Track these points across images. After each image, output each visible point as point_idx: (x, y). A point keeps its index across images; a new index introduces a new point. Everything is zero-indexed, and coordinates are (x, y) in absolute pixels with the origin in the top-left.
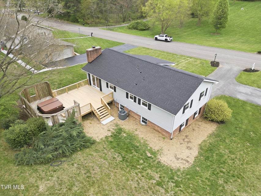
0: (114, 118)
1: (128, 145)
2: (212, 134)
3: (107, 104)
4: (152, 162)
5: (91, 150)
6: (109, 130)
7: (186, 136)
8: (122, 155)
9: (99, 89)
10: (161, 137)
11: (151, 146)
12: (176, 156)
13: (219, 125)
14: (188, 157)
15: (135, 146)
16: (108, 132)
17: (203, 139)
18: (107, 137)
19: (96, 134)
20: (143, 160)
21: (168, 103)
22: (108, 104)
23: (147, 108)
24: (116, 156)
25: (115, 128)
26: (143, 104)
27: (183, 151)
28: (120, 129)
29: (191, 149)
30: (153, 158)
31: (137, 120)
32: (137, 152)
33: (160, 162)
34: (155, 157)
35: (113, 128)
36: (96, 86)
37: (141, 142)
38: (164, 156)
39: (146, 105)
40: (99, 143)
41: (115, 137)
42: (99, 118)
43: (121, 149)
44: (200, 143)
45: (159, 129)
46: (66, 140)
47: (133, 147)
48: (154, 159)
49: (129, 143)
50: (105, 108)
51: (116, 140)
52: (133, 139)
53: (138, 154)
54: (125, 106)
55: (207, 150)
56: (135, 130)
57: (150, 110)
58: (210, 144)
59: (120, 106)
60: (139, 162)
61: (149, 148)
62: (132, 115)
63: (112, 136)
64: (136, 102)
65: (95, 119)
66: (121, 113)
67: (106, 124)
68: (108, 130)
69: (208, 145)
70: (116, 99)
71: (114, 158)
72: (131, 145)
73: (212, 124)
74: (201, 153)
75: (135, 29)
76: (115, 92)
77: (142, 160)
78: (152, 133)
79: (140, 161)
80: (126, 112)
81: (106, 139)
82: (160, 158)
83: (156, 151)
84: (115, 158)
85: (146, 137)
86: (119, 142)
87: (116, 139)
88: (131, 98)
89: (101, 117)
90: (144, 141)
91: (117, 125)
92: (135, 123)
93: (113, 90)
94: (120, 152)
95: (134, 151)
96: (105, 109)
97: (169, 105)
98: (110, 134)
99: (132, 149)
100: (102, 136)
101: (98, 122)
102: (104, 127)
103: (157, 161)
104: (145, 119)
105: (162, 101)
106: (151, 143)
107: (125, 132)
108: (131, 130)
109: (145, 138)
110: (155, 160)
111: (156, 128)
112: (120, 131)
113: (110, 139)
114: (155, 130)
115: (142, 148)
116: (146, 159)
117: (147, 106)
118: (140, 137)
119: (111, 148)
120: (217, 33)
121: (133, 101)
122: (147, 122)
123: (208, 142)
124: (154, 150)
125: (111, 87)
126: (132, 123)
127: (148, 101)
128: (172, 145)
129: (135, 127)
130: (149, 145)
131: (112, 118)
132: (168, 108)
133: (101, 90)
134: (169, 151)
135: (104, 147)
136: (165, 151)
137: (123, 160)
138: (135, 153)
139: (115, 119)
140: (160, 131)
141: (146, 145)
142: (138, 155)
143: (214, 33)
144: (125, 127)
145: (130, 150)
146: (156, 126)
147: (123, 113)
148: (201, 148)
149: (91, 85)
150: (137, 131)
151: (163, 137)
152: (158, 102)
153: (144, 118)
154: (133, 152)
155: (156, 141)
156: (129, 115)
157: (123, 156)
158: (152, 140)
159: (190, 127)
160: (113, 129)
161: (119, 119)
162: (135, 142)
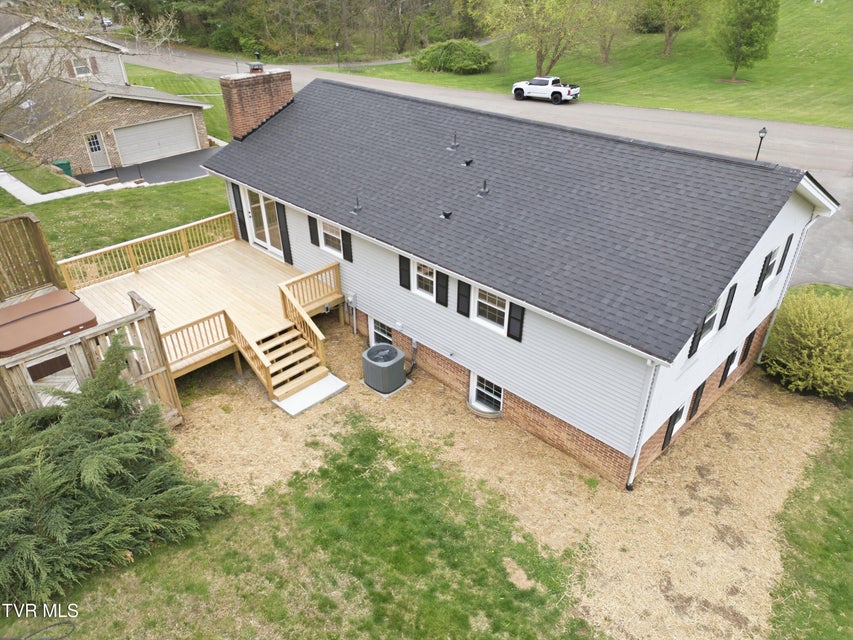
0: (344, 384)
1: (410, 525)
2: (823, 457)
3: (314, 318)
4: (540, 625)
5: (198, 559)
6: (315, 444)
7: (702, 471)
8: (370, 584)
9: (281, 253)
10: (576, 479)
11: (529, 528)
12: (667, 587)
13: (841, 413)
14: (734, 591)
15: (445, 530)
16: (311, 450)
17: (787, 487)
18: (298, 481)
19: (246, 463)
20: (489, 616)
21: (621, 300)
22: (317, 318)
23: (503, 331)
24: (335, 595)
25: (343, 433)
26: (483, 311)
27: (704, 557)
28: (371, 439)
29: (739, 541)
30: (542, 602)
31: (454, 393)
32: (454, 566)
33: (582, 624)
34: (556, 590)
35: (335, 430)
36: (268, 244)
37: (477, 504)
38: (604, 585)
39: (497, 318)
40: (253, 514)
41: (340, 481)
42: (269, 382)
43: (371, 545)
44: (778, 505)
45: (564, 436)
46: (52, 505)
47: (432, 535)
48: (550, 607)
49: (415, 511)
50: (302, 336)
51: (347, 497)
52: (435, 487)
53: (459, 576)
54: (396, 325)
55: (827, 549)
56: (441, 442)
57: (519, 339)
58: (832, 512)
59: (372, 330)
60: (467, 626)
61: (517, 538)
62: (429, 369)
63: (324, 473)
64: (446, 305)
65: (252, 390)
66: (376, 360)
67: (302, 413)
68: (309, 440)
69: (824, 519)
70: (355, 297)
71: (327, 605)
72: (424, 523)
73: (808, 407)
74: (800, 563)
75: (439, 70)
76: (347, 263)
77: (482, 613)
78: (526, 458)
79: (472, 620)
80: (401, 354)
81: (292, 490)
82: (585, 598)
83: (557, 555)
84: (334, 606)
85: (501, 480)
86: (363, 503)
87: (347, 490)
88: (424, 285)
89: (276, 381)
90: (489, 502)
91: (355, 418)
92: (444, 405)
93: (340, 255)
94: (365, 563)
95: (441, 556)
96: (300, 343)
97: (628, 309)
98: (317, 464)
99: (430, 547)
100: (277, 476)
101: (263, 403)
102: (290, 426)
103: (566, 616)
104: (490, 386)
105: (584, 286)
106: (527, 508)
107: (392, 454)
108: (423, 442)
109: (493, 483)
110: (557, 613)
111: (550, 431)
112: (367, 445)
113: (317, 491)
114: (541, 438)
115: (481, 536)
116: (507, 606)
117: (501, 322)
118: (468, 476)
119: (317, 541)
120: (736, 79)
121: (432, 298)
122: (501, 400)
123: (817, 498)
124: (546, 547)
125: (329, 241)
126: (429, 406)
127: (510, 290)
128: (639, 519)
129: (444, 428)
130: (516, 524)
131: (331, 384)
132: (623, 322)
133: (288, 258)
134: (626, 555)
135: (275, 538)
136: (608, 558)
137: (378, 617)
138: (442, 571)
139: (346, 388)
140: (569, 445)
141: (499, 521)
142: (460, 583)
143: (725, 80)
144: (392, 426)
145: (419, 552)
146: (547, 422)
147: (387, 358)
148: (791, 536)
149: (247, 240)
150: (452, 445)
151: (587, 475)
152: (565, 293)
153: (488, 383)
154: (433, 566)
155: (553, 497)
156: (415, 366)
157: (378, 588)
158: (531, 491)
159: (711, 421)
160: (333, 436)
161: (366, 389)
162: (445, 503)
